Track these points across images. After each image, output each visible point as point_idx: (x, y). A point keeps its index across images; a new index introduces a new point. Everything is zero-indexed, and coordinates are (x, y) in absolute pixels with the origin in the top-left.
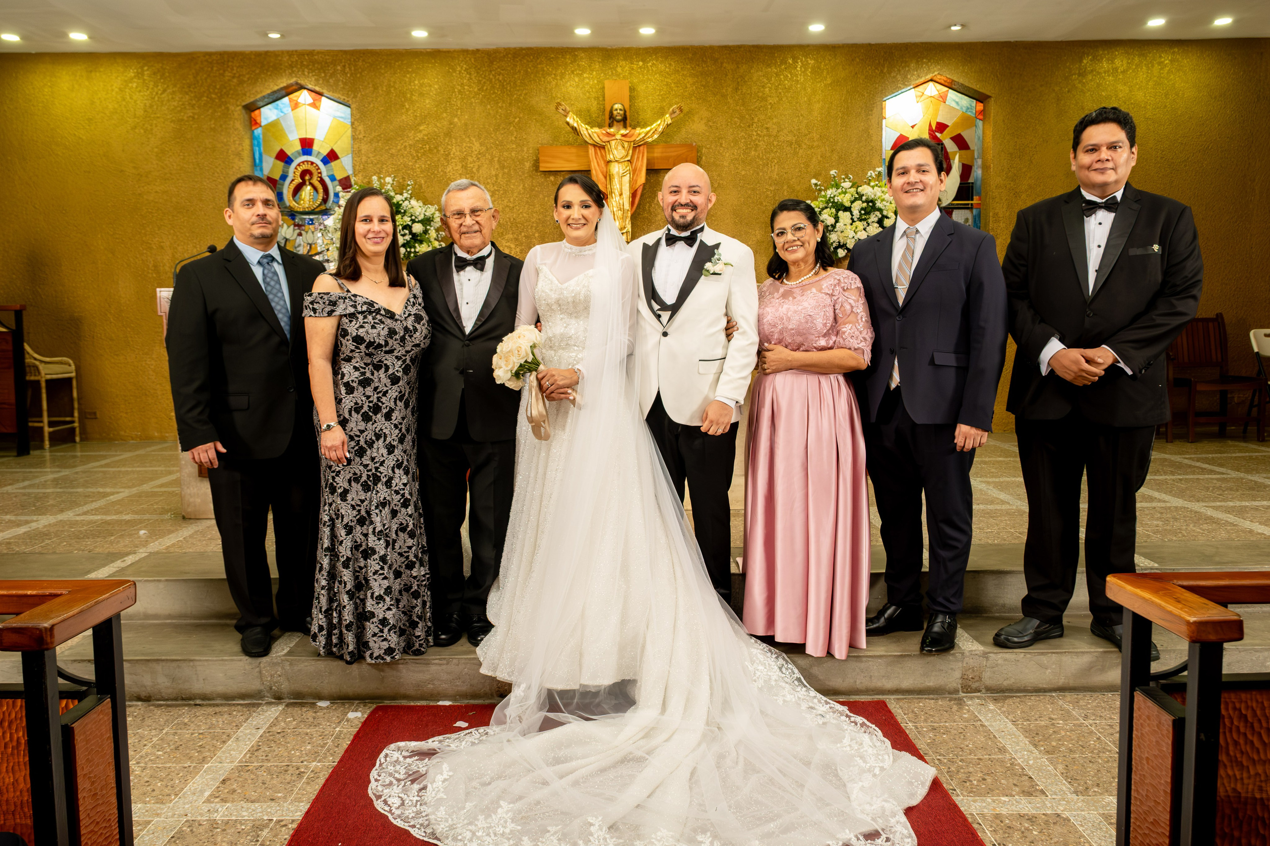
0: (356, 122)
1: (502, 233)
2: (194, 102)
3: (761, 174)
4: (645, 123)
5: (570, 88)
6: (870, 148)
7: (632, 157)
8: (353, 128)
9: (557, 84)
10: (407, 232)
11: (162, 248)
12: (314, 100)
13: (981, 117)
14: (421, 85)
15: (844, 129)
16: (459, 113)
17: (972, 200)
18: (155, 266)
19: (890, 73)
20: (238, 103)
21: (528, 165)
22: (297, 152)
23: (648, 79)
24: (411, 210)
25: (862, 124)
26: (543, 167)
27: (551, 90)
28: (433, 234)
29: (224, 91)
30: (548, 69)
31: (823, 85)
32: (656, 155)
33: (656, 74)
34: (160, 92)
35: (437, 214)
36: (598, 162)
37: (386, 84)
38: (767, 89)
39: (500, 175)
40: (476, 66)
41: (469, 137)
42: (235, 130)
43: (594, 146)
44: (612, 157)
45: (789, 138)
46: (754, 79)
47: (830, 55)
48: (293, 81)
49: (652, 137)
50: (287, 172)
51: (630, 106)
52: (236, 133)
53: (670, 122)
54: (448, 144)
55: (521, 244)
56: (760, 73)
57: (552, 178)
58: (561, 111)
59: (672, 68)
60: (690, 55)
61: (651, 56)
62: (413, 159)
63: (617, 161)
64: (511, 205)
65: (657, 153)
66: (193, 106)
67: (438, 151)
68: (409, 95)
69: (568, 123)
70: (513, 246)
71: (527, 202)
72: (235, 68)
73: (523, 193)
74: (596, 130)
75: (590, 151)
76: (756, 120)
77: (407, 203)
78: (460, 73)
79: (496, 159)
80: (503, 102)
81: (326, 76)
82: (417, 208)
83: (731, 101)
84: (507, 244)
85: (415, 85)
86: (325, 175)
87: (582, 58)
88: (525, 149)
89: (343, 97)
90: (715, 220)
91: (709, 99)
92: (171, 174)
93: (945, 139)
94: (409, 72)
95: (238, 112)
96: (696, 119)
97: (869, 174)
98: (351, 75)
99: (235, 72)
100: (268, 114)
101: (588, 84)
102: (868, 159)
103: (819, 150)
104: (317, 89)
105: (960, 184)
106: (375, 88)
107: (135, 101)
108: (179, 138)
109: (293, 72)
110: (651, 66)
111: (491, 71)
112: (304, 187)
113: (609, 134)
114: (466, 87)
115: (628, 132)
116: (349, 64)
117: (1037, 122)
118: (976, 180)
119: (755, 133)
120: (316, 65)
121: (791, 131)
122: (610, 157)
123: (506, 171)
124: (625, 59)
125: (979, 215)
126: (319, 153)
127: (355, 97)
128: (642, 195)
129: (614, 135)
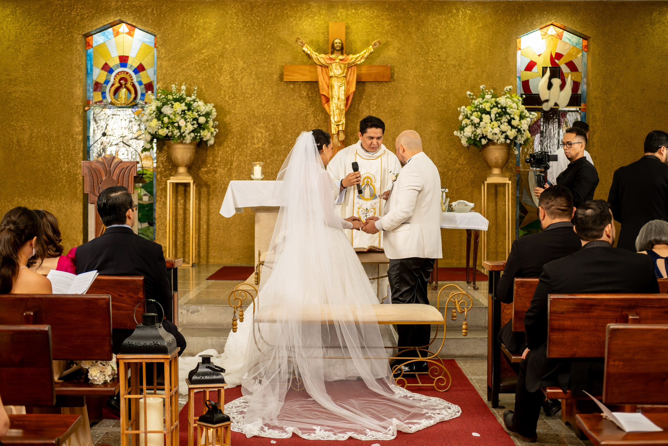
0: (159, 47)
1: (256, 123)
2: (50, 31)
3: (434, 86)
4: (356, 50)
5: (306, 26)
6: (509, 70)
7: (347, 73)
8: (157, 50)
9: (296, 24)
10: (195, 122)
11: (23, 129)
12: (130, 30)
13: (586, 50)
14: (205, 23)
15: (491, 57)
16: (229, 42)
17: (580, 106)
18: (18, 142)
19: (522, 21)
20: (80, 33)
21: (275, 77)
22: (117, 65)
23: (359, 21)
24: (198, 108)
25: (503, 54)
26: (286, 78)
27: (292, 27)
28: (211, 123)
29: (71, 24)
30: (291, 13)
31: (476, 27)
32: (363, 72)
33: (364, 18)
34: (26, 24)
35: (214, 110)
36: (323, 77)
37: (180, 22)
38: (439, 30)
39: (256, 83)
40: (242, 11)
41: (236, 58)
42: (78, 51)
43: (321, 66)
44: (333, 74)
45: (454, 62)
46: (430, 23)
47: (481, 8)
48: (118, 18)
49: (360, 60)
50: (110, 79)
51: (346, 39)
52: (78, 52)
53: (372, 50)
54: (221, 62)
55: (269, 130)
56: (434, 19)
57: (292, 86)
58: (299, 43)
59: (375, 14)
60: (387, 6)
61: (361, 6)
62: (197, 71)
63: (336, 77)
64: (263, 104)
65: (364, 70)
66: (49, 34)
67: (214, 66)
68: (196, 29)
69: (304, 51)
70: (264, 131)
71: (274, 102)
72: (79, 9)
73: (272, 96)
74: (323, 55)
75: (318, 70)
76: (431, 50)
77: (196, 103)
78: (231, 14)
79: (254, 73)
80: (260, 35)
81: (140, 16)
82: (201, 106)
83: (414, 37)
84: (260, 130)
85: (200, 23)
86: (135, 81)
87: (314, 7)
88: (274, 66)
89: (151, 30)
90: (403, 117)
91: (400, 35)
92: (32, 79)
93: (561, 64)
94: (196, 14)
95: (79, 38)
96: (390, 48)
97: (505, 89)
98: (158, 15)
99: (78, 12)
100: (98, 39)
101: (317, 23)
102: (507, 77)
103: (474, 71)
104: (134, 24)
105: (572, 94)
106: (173, 24)
107: (10, 30)
108: (39, 55)
109: (118, 13)
110: (361, 13)
111: (252, 14)
112: (121, 89)
113: (331, 59)
114: (235, 25)
115: (344, 57)
116: (156, 8)
117: (622, 55)
118: (583, 92)
119: (430, 59)
120: (134, 9)
121: (455, 58)
122: (331, 74)
123: (260, 80)
124: (343, 8)
125: (585, 116)
126: (132, 66)
127: (160, 30)
128: (353, 98)
129: (334, 60)
